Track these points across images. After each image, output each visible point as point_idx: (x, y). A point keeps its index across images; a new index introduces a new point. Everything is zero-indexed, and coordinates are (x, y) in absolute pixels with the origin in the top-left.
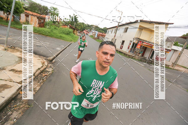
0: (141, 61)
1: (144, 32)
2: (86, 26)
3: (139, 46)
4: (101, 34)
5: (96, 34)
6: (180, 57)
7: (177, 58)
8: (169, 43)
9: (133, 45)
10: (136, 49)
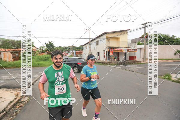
0: (118, 64)
2: (63, 49)
3: (111, 53)
4: (78, 52)
5: (75, 53)
6: (145, 52)
7: (144, 53)
8: (133, 44)
9: (107, 53)
10: (111, 56)
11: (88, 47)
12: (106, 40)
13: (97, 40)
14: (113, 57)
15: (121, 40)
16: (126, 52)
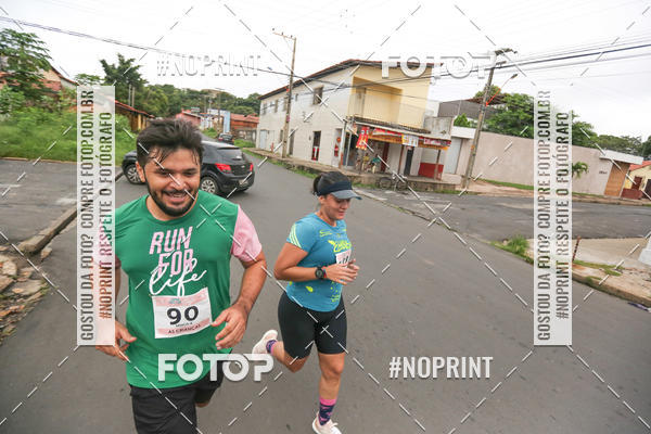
0: (379, 187)
1: (370, 96)
2: (182, 97)
3: (362, 143)
4: (242, 118)
5: (227, 123)
6: (474, 155)
7: (470, 160)
8: (443, 122)
9: (347, 140)
10: (359, 152)
11: (281, 107)
12: (349, 92)
13: (317, 84)
14: (368, 158)
15: (404, 100)
16: (413, 148)
